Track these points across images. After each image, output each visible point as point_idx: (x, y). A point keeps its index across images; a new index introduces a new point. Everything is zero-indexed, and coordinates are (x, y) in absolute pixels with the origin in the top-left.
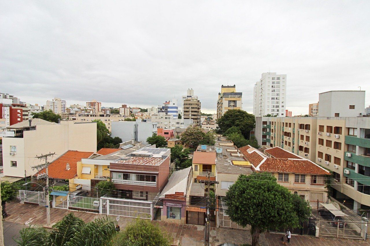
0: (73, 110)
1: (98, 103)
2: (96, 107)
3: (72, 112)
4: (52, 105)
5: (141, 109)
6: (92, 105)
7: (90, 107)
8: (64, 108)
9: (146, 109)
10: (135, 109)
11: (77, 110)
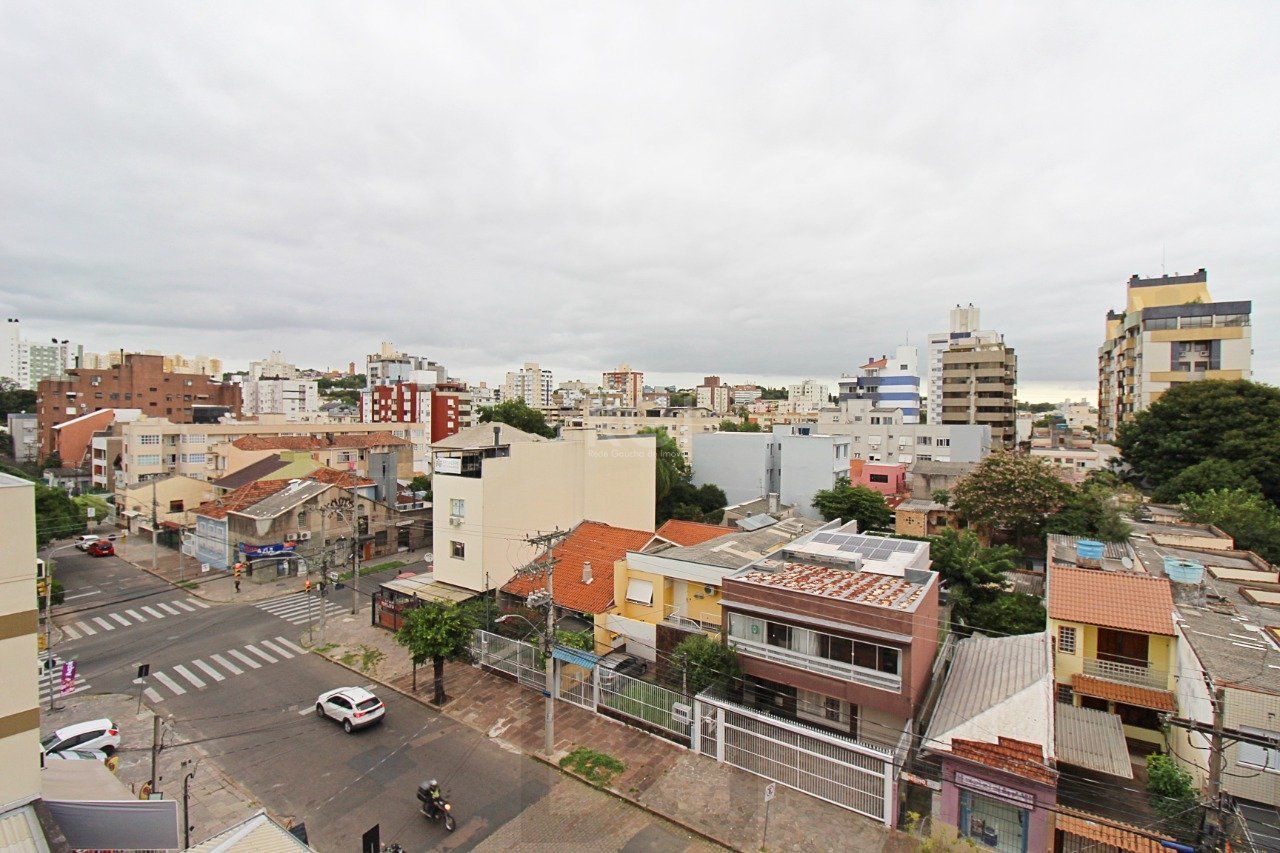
0: (571, 396)
1: (635, 374)
2: (629, 386)
3: (567, 403)
4: (519, 383)
5: (763, 390)
6: (618, 382)
7: (612, 388)
8: (548, 391)
9: (779, 388)
10: (743, 390)
11: (580, 396)
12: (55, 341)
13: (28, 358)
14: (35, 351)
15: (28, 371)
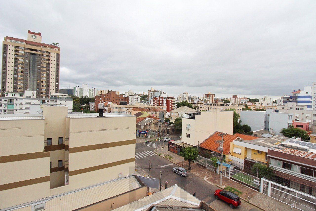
0: (196, 100)
1: (212, 95)
2: (211, 98)
3: (195, 102)
4: (183, 97)
5: (249, 99)
6: (208, 97)
7: (206, 98)
8: (190, 99)
9: (254, 99)
10: (243, 99)
11: (198, 100)
12: (93, 88)
13: (89, 91)
14: (90, 90)
15: (88, 94)
